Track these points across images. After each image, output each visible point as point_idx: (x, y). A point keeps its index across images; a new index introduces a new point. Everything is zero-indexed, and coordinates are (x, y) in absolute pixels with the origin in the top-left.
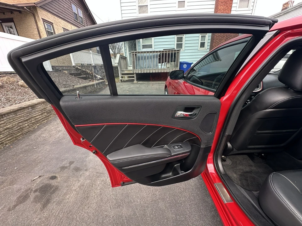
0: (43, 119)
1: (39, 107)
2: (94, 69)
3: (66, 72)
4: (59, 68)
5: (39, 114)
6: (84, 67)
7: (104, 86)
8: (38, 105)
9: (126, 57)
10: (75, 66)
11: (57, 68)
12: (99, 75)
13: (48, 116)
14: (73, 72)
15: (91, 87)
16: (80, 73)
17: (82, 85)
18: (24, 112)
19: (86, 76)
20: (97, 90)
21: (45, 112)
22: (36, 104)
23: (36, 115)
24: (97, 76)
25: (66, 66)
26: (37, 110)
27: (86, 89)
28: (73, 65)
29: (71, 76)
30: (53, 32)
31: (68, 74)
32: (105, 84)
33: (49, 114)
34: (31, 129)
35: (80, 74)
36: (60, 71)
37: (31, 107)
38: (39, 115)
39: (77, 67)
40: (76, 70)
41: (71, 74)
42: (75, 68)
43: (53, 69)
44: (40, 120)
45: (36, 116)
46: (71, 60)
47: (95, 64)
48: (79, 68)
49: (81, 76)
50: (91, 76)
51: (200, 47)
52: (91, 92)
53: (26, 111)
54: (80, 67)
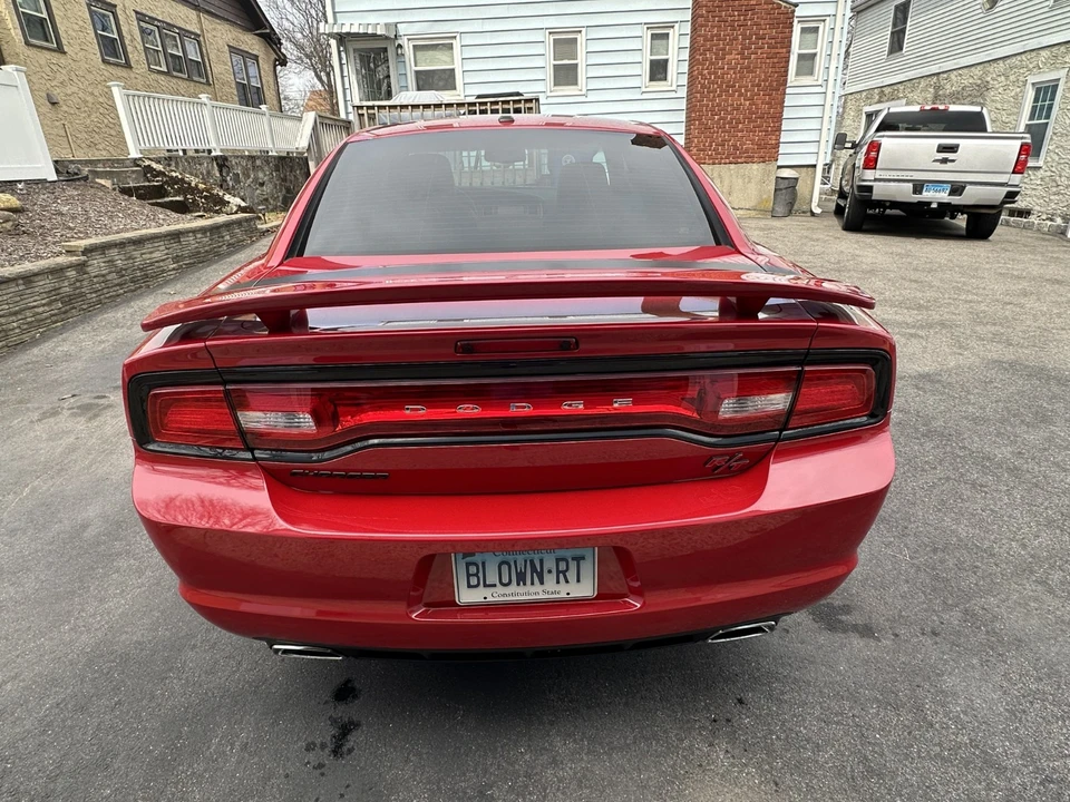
0: (55, 318)
1: (41, 283)
2: (221, 172)
3: (107, 183)
4: (79, 170)
5: (43, 302)
6: (177, 164)
7: (251, 237)
8: (40, 278)
9: (350, 122)
10: (140, 159)
11: (72, 168)
12: (234, 196)
13: (65, 312)
14: (131, 185)
15: (199, 236)
16: (162, 186)
17: (165, 229)
18: (8, 291)
19: (185, 197)
20: (220, 247)
21: (56, 300)
22: (36, 275)
23: (35, 304)
24: (227, 197)
25: (104, 162)
26: (37, 289)
27: (180, 242)
28: (134, 154)
29: (126, 197)
30: (45, 15)
31: (114, 189)
32: (256, 229)
33: (68, 307)
34: (26, 337)
35: (159, 192)
36: (86, 178)
37: (23, 279)
38: (44, 305)
39: (147, 163)
40: (145, 175)
41: (127, 192)
42: (139, 166)
43: (57, 171)
44: (46, 319)
45: (35, 307)
46: (121, 134)
47: (222, 150)
48: (154, 165)
49: (167, 199)
50: (206, 197)
51: (652, 79)
52: (199, 253)
53: (13, 290)
54: (158, 162)
